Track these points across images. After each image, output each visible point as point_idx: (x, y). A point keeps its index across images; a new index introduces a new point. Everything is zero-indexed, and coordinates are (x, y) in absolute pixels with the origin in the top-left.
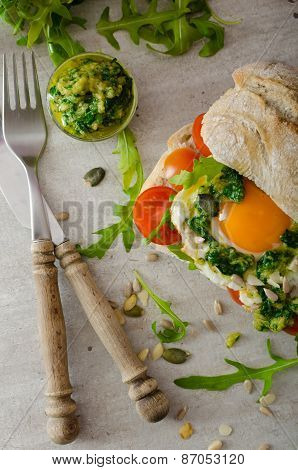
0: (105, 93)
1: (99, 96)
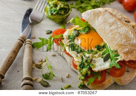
0: (61, 6)
1: (59, 6)
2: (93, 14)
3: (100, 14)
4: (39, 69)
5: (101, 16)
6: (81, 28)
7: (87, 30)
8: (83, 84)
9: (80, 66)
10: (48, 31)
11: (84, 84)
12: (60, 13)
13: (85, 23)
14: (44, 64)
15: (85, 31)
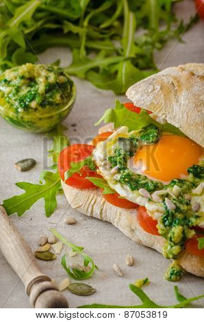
0: (47, 78)
1: (41, 80)
2: (161, 89)
3: (179, 86)
4: (49, 263)
5: (184, 90)
6: (132, 132)
7: (153, 133)
8: (178, 268)
9: (164, 222)
10: (23, 161)
11: (181, 267)
12: (51, 100)
13: (140, 118)
14: (56, 249)
15: (151, 138)
